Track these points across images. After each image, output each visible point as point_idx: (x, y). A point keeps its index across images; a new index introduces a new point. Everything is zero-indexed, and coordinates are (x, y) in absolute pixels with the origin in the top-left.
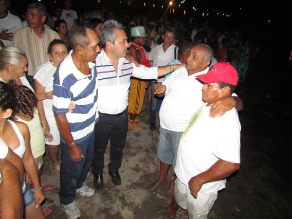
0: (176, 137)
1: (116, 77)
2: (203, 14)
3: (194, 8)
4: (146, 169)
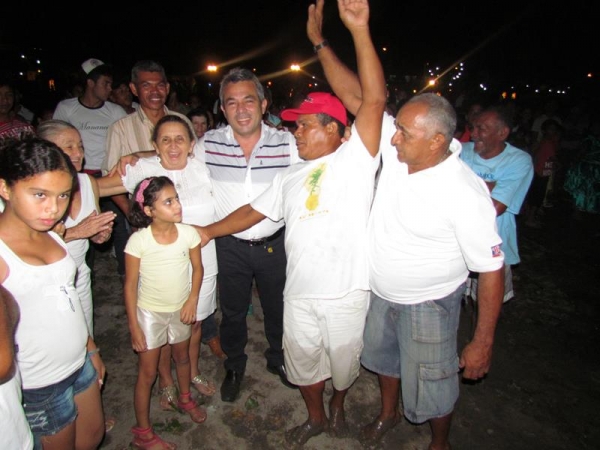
0: (410, 315)
1: (245, 167)
2: (504, 95)
3: (482, 86)
4: (358, 394)
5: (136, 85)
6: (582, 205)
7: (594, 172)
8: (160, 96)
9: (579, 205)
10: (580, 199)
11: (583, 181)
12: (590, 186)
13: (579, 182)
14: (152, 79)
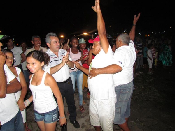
2: (146, 36)
5: (33, 41)
6: (165, 64)
7: (167, 54)
8: (40, 44)
9: (164, 64)
10: (164, 62)
11: (164, 57)
12: (166, 58)
13: (163, 58)
14: (37, 39)
